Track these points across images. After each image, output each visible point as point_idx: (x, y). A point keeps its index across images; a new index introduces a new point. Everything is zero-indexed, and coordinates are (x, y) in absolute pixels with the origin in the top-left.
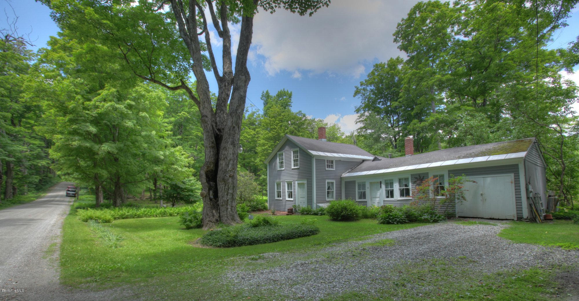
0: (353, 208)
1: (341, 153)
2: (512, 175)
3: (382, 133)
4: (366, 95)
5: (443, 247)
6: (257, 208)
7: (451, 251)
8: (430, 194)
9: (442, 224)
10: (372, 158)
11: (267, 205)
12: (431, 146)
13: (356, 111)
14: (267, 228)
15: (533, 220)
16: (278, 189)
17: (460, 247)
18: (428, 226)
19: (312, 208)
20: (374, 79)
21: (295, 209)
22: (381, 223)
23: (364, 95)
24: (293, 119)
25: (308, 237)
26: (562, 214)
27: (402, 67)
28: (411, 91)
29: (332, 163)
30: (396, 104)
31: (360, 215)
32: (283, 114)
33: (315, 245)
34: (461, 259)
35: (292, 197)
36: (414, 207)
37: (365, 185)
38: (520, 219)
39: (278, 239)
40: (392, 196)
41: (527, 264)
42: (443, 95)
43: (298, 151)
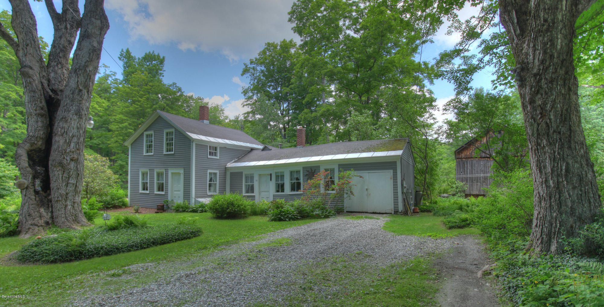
0: (241, 203)
1: (227, 139)
2: (392, 171)
3: (272, 120)
4: (255, 75)
5: (339, 243)
6: (112, 204)
7: (347, 247)
8: (321, 188)
9: (332, 219)
10: (261, 147)
11: (127, 200)
12: (320, 138)
13: (244, 91)
14: (130, 232)
15: (405, 213)
16: (143, 179)
17: (354, 242)
18: (320, 222)
19: (189, 204)
20: (266, 59)
21: (167, 205)
22: (272, 220)
23: (253, 75)
24: (165, 92)
25: (188, 240)
26: (425, 207)
27: (295, 51)
28: (303, 79)
29: (216, 150)
30: (287, 90)
31: (249, 211)
32: (151, 84)
33: (200, 249)
34: (359, 254)
35: (163, 190)
36: (305, 202)
37: (253, 177)
38: (396, 212)
39: (148, 245)
40: (283, 190)
41: (411, 254)
42: (332, 87)
43: (173, 132)
